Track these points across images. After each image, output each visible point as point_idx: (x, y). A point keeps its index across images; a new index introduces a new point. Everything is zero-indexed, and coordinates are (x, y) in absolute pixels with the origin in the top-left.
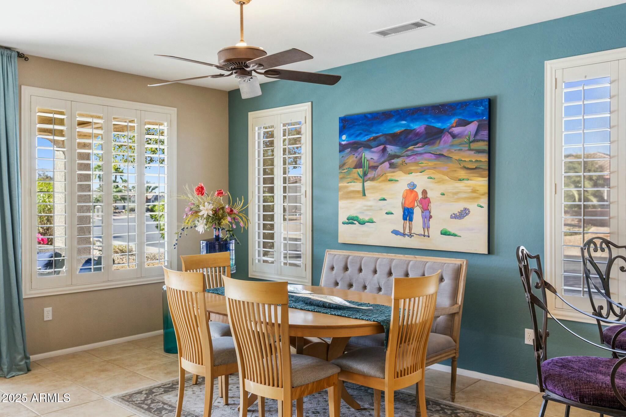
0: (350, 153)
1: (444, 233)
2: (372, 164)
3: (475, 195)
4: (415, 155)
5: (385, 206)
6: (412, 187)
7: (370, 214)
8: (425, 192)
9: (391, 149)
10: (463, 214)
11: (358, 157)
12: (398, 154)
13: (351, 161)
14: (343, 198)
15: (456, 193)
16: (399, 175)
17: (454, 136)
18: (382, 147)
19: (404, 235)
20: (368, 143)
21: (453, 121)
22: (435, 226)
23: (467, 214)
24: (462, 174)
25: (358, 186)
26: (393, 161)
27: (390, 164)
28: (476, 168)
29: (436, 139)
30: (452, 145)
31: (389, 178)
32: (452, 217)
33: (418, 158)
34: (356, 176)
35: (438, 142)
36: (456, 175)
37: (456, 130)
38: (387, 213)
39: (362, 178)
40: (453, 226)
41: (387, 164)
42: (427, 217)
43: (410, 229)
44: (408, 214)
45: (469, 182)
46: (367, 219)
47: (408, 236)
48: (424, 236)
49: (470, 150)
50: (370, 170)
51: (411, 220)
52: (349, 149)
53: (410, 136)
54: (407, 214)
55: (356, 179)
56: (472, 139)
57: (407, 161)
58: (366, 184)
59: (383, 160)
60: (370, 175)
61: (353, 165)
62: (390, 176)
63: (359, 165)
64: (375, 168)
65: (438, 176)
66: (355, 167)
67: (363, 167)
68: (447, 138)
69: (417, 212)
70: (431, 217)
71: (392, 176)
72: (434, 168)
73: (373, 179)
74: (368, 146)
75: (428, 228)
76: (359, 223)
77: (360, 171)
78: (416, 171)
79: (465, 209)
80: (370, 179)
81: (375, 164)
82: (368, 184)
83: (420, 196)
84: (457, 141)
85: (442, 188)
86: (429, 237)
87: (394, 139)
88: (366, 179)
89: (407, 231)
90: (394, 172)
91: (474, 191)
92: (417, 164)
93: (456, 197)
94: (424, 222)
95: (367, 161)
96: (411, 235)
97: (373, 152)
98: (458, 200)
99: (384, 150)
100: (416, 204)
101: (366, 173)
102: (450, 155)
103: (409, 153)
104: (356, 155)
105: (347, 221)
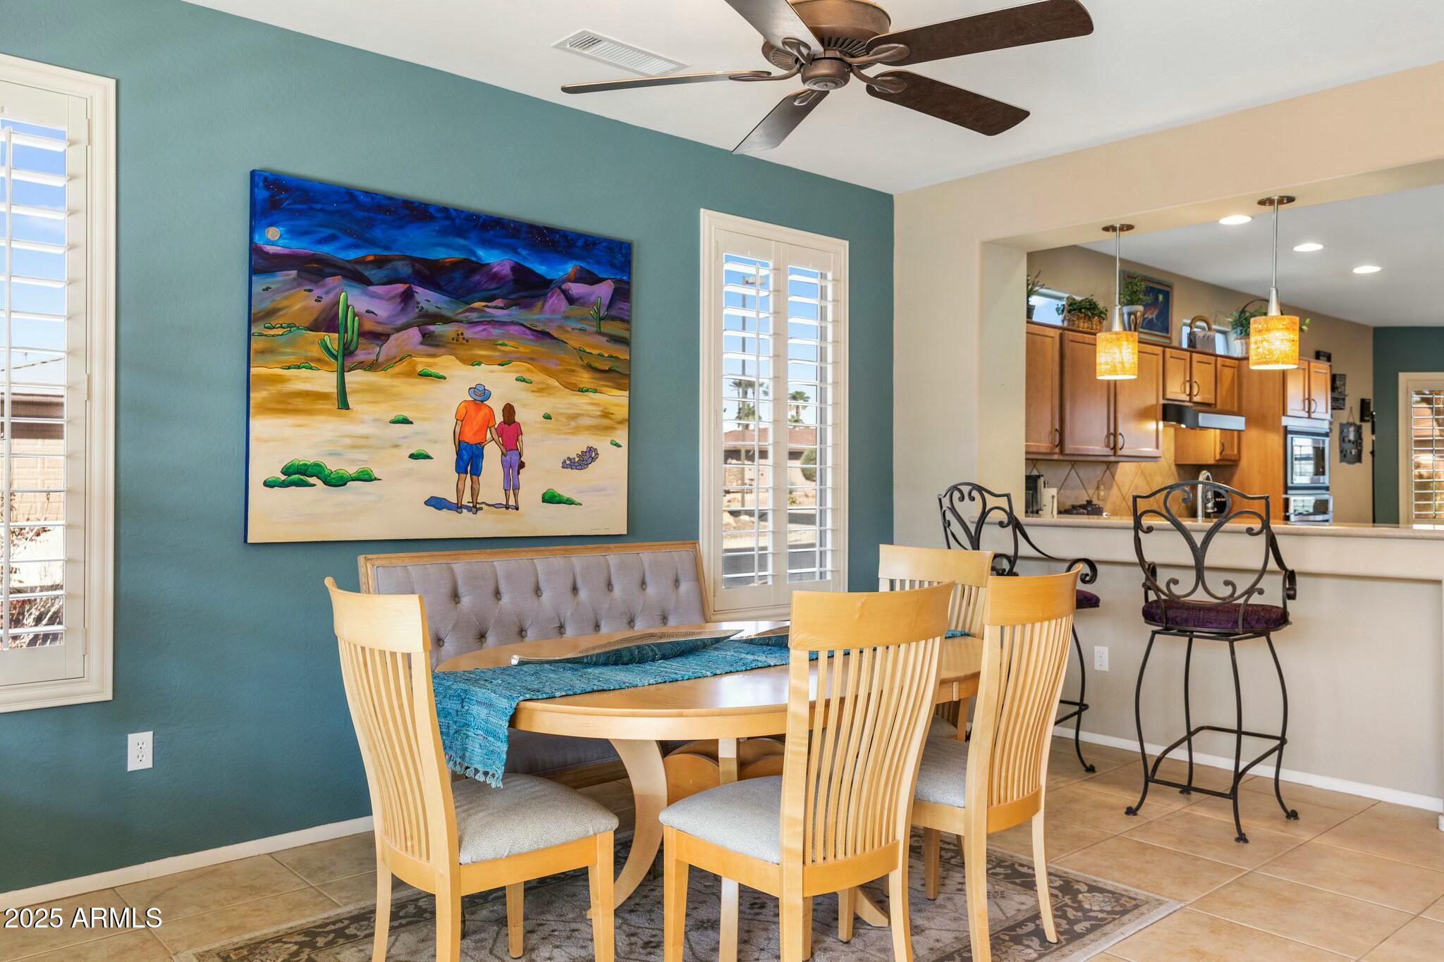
0: (298, 282)
1: (550, 499)
2: (369, 326)
3: (606, 422)
4: (489, 323)
5: (412, 438)
6: (480, 396)
7: (364, 457)
8: (509, 411)
9: (427, 298)
10: (586, 459)
11: (327, 300)
12: (449, 314)
13: (298, 306)
14: (267, 409)
15: (574, 417)
16: (446, 363)
17: (571, 300)
18: (401, 288)
19: (458, 507)
20: (360, 268)
21: (570, 268)
22: (532, 485)
23: (593, 459)
24: (585, 378)
25: (324, 381)
26: (432, 328)
27: (424, 336)
28: (610, 371)
29: (536, 297)
30: (567, 318)
31: (419, 369)
32: (565, 466)
33: (496, 331)
34: (316, 351)
35: (540, 304)
36: (573, 379)
37: (576, 289)
38: (412, 456)
39: (335, 357)
40: (567, 484)
41: (414, 334)
42: (514, 466)
43: (474, 493)
44: (469, 460)
45: (597, 396)
46: (352, 470)
47: (469, 509)
48: (507, 507)
49: (600, 334)
50: (362, 340)
51: (476, 472)
52: (294, 273)
53: (476, 278)
54: (466, 457)
55: (319, 360)
56: (603, 313)
57: (469, 333)
58: (349, 377)
59: (402, 321)
60: (361, 356)
61: (309, 319)
62: (422, 363)
63: (328, 322)
64: (380, 337)
65: (539, 377)
66: (314, 327)
67: (342, 329)
68: (556, 301)
70: (522, 465)
71: (430, 365)
72: (531, 360)
73: (372, 366)
74: (355, 276)
75: (516, 488)
76: (326, 483)
77: (332, 339)
78: (489, 360)
79: (590, 449)
80: (362, 366)
81: (379, 329)
82: (355, 378)
83: (499, 418)
84: (575, 310)
85: (547, 404)
86: (517, 509)
87: (430, 275)
88: (348, 363)
89: (466, 499)
90: (434, 356)
91: (606, 415)
92: (492, 344)
93: (573, 423)
94: (507, 477)
95: (355, 315)
96: (475, 508)
97: (373, 296)
98: (577, 430)
99: (407, 297)
100: (489, 435)
101: (352, 348)
102: (562, 337)
103: (474, 316)
104: (318, 292)
105: (283, 477)
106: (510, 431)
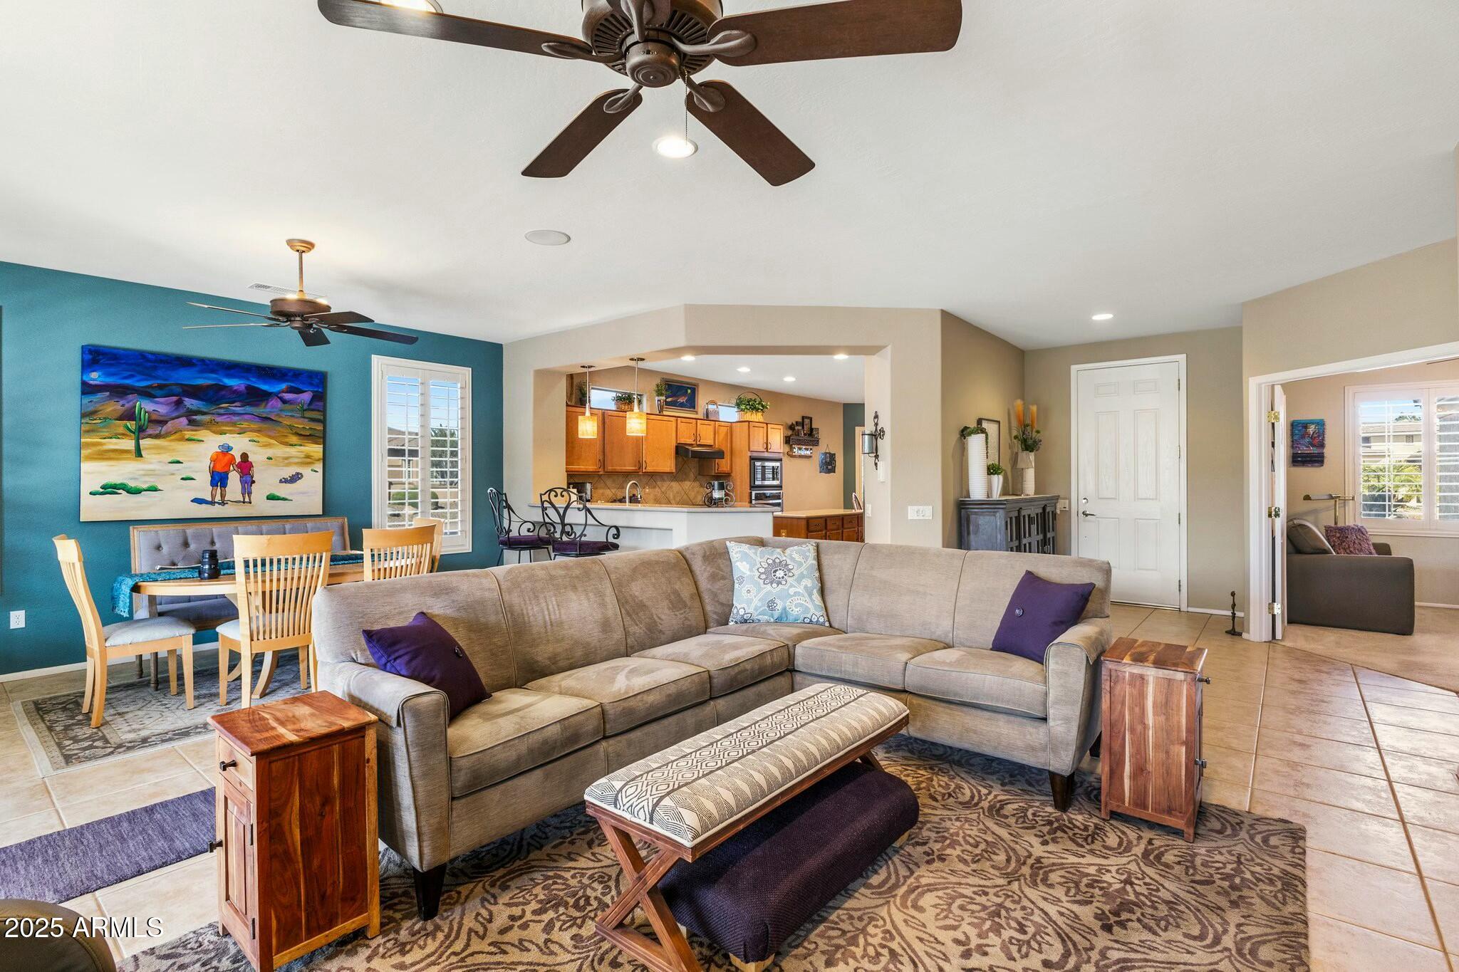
0: (110, 398)
1: (271, 497)
2: (154, 417)
3: (309, 460)
4: (230, 414)
5: (183, 470)
6: (226, 450)
7: (152, 480)
8: (245, 456)
9: (190, 403)
10: (296, 478)
11: (127, 405)
12: (205, 410)
13: (109, 409)
14: (90, 458)
15: (287, 458)
16: (203, 434)
17: (284, 402)
18: (175, 398)
19: (212, 503)
20: (149, 390)
21: (284, 386)
22: (259, 492)
23: (300, 479)
24: (294, 439)
25: (129, 444)
26: (195, 417)
27: (189, 421)
28: (310, 435)
29: (262, 401)
30: (281, 410)
31: (187, 437)
32: (281, 481)
33: (236, 418)
34: (121, 430)
35: (264, 404)
36: (287, 440)
37: (288, 396)
38: (182, 479)
39: (134, 433)
40: (283, 490)
41: (184, 420)
42: (248, 480)
43: (223, 496)
44: (219, 479)
45: (302, 448)
46: (145, 486)
47: (219, 504)
48: (244, 502)
49: (304, 417)
50: (150, 424)
51: (224, 485)
52: (108, 393)
53: (223, 393)
54: (217, 478)
55: (123, 434)
56: (305, 407)
57: (219, 419)
58: (142, 442)
59: (174, 415)
60: (150, 431)
61: (118, 415)
62: (188, 434)
63: (129, 415)
64: (162, 423)
65: (264, 440)
66: (121, 418)
67: (137, 419)
68: (274, 402)
69: (234, 478)
70: (253, 482)
71: (194, 435)
72: (258, 431)
73: (157, 436)
74: (147, 394)
75: (250, 493)
76: (128, 492)
77: (132, 425)
78: (231, 432)
79: (298, 474)
80: (150, 436)
81: (161, 419)
82: (144, 443)
83: (238, 460)
84: (287, 406)
85: (270, 452)
86: (250, 503)
87: (195, 392)
88: (141, 435)
89: (218, 498)
90: (196, 431)
91: (308, 457)
92: (234, 424)
93: (286, 461)
94: (243, 488)
95: (146, 412)
96: (223, 503)
97: (157, 403)
98: (289, 465)
99: (179, 403)
100: (231, 468)
101: (144, 428)
102: (280, 420)
103: (222, 411)
104: (121, 402)
105: (102, 490)
106: (245, 466)
